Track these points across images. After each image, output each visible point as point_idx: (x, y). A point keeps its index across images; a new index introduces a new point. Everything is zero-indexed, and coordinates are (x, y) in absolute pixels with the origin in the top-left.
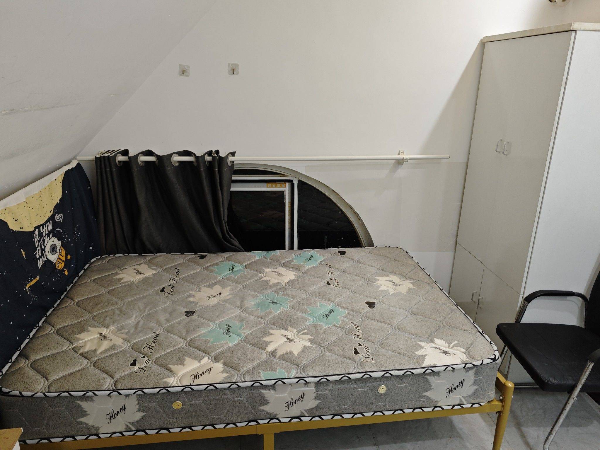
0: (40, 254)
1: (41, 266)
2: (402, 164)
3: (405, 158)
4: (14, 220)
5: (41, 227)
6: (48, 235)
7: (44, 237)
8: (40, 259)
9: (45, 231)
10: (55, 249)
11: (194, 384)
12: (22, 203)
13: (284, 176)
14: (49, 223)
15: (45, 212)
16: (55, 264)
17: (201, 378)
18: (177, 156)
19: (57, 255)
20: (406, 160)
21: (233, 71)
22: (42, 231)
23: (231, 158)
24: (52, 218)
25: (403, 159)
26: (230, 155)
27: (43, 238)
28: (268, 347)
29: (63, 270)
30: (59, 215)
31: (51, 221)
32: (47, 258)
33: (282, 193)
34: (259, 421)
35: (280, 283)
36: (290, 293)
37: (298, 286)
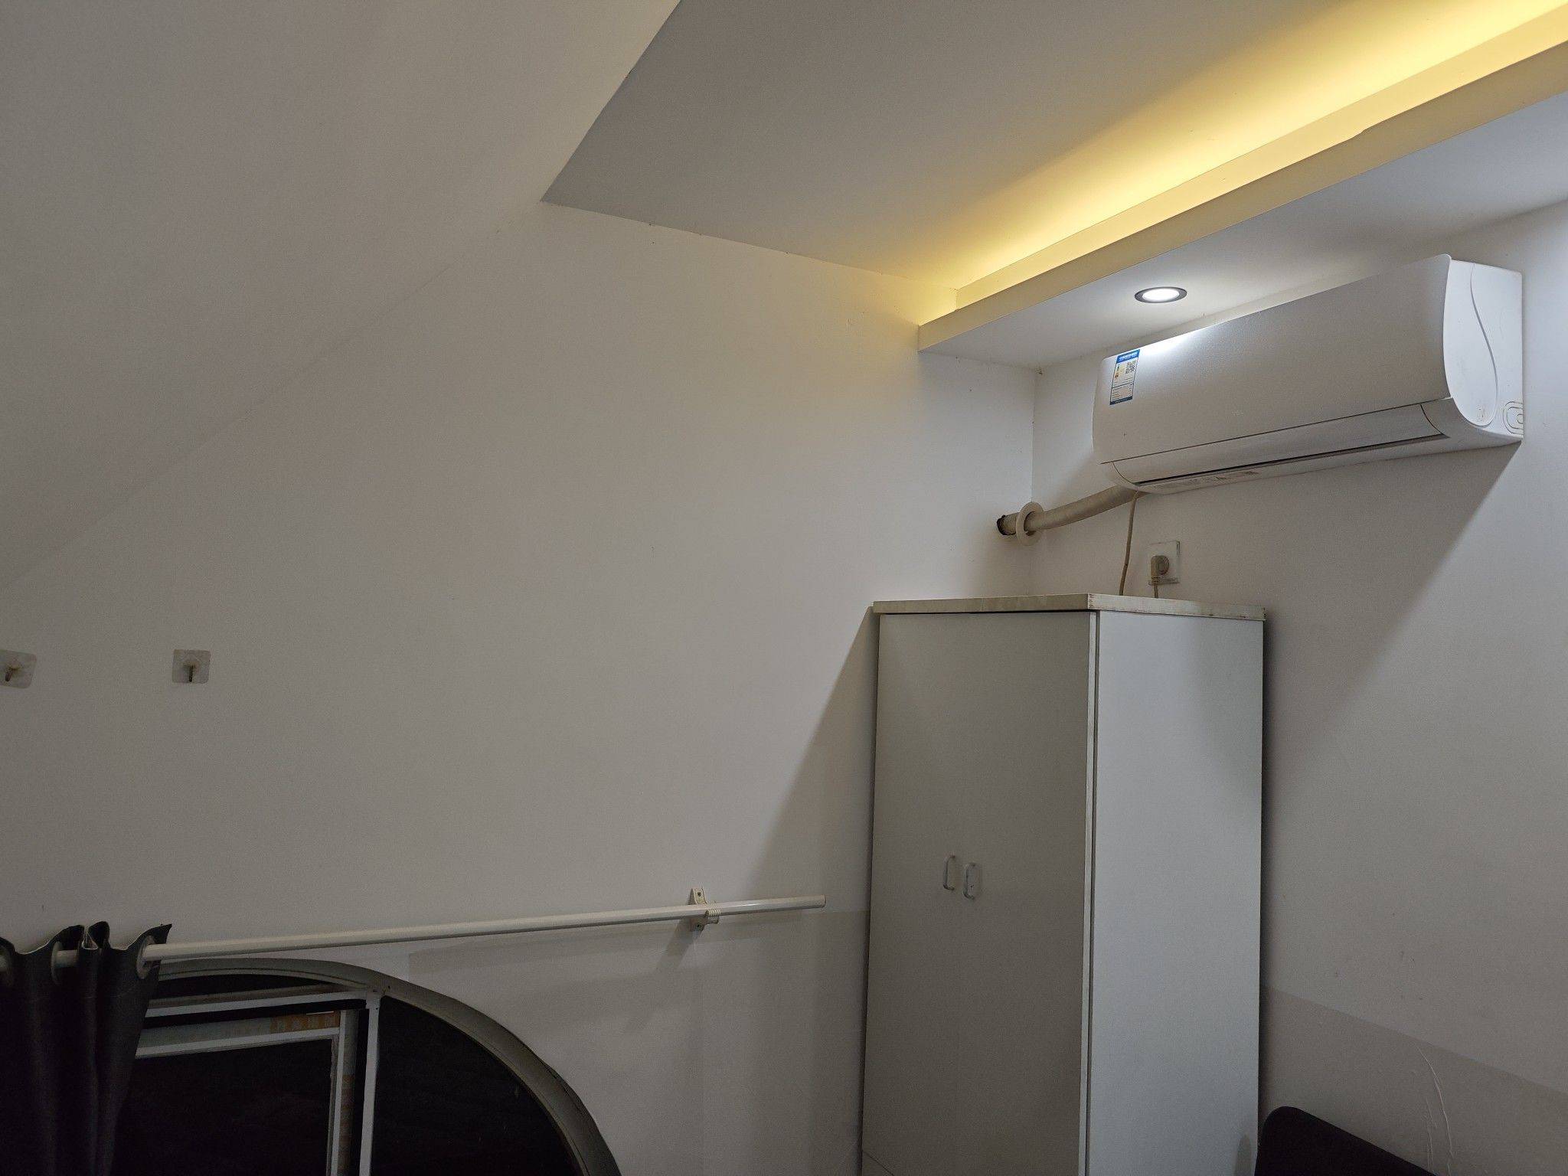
2: (700, 927)
3: (711, 913)
13: (333, 988)
20: (712, 919)
21: (190, 671)
23: (152, 951)
25: (706, 914)
26: (150, 938)
33: (324, 1048)
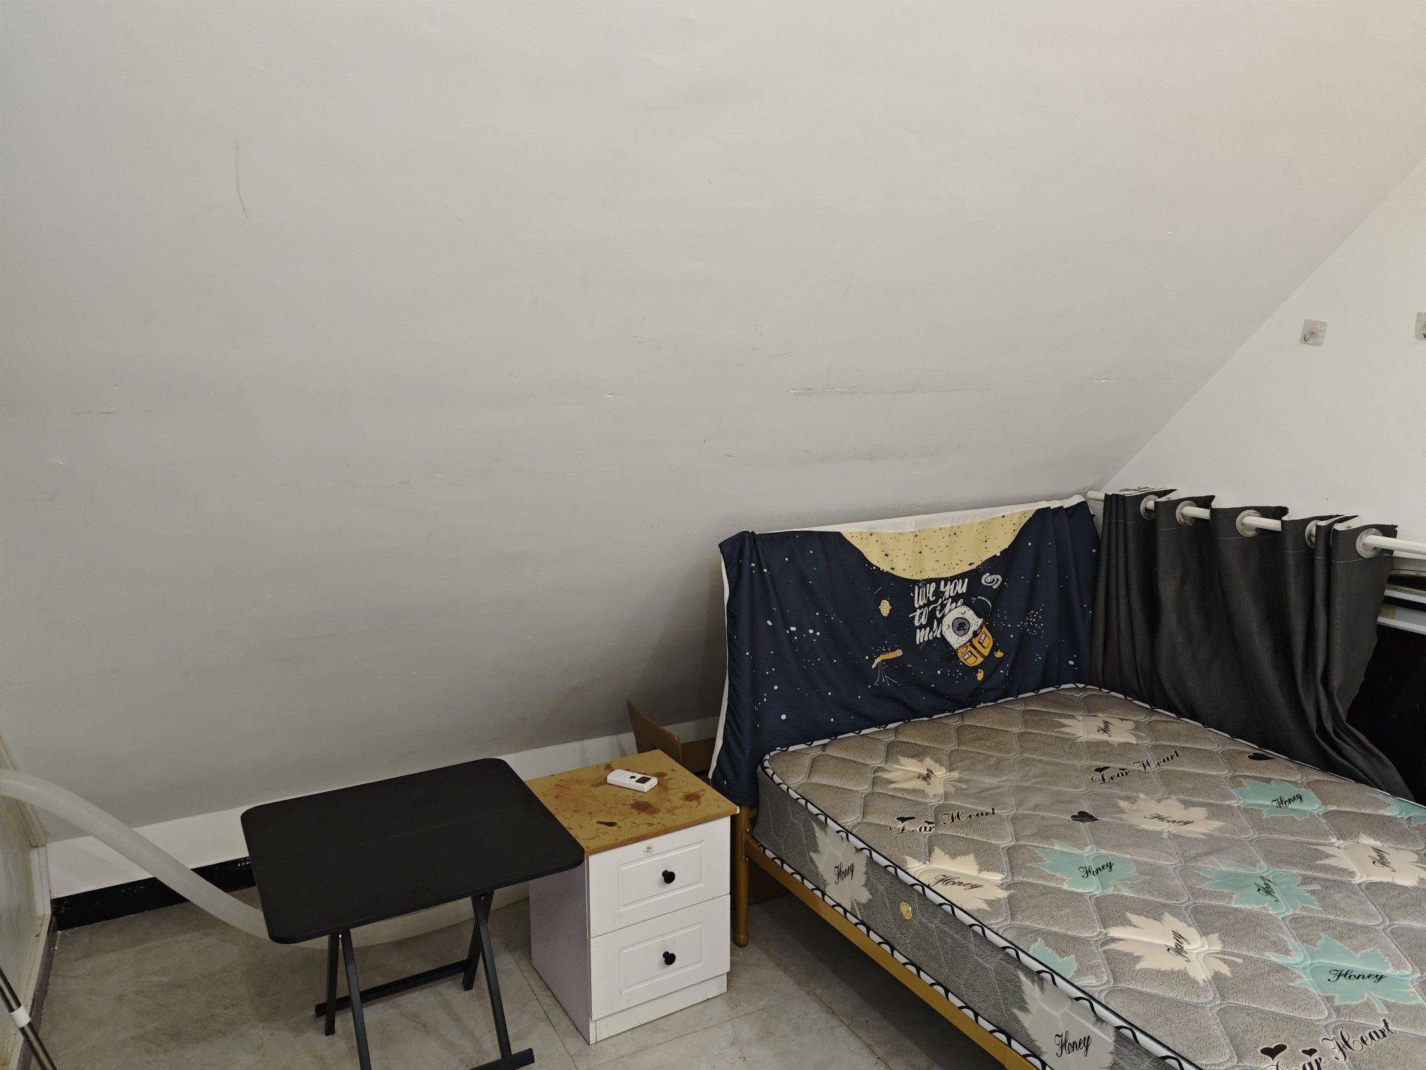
0: (924, 621)
1: (922, 641)
4: (884, 553)
5: (943, 583)
6: (955, 599)
7: (945, 600)
8: (923, 629)
9: (949, 590)
10: (966, 627)
11: (932, 888)
12: (907, 533)
14: (961, 581)
15: (958, 562)
16: (956, 651)
17: (949, 886)
18: (1257, 515)
19: (966, 638)
22: (942, 589)
24: (973, 576)
27: (942, 602)
28: (1114, 928)
29: (975, 669)
30: (993, 577)
31: (966, 580)
32: (941, 634)
34: (1013, 1042)
35: (1352, 874)
36: (1338, 896)
37: (1384, 900)
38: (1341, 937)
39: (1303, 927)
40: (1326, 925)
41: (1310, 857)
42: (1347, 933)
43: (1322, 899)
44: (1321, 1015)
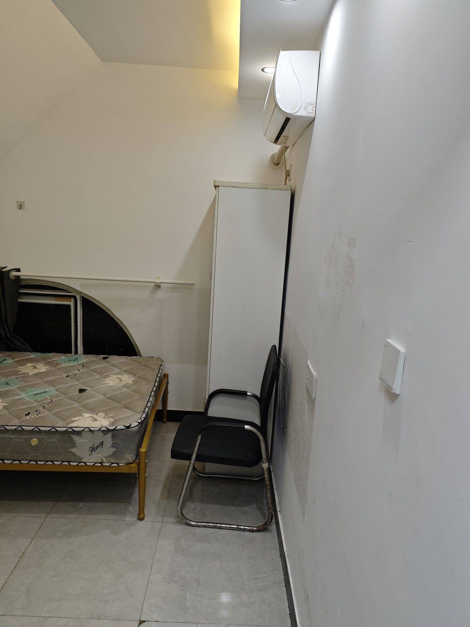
2: (159, 287)
13: (69, 292)
23: (14, 273)
33: (69, 306)
35: (29, 373)
36: (27, 379)
37: (39, 376)
38: (32, 387)
39: (22, 389)
40: (28, 386)
41: (16, 373)
42: (34, 386)
43: (24, 381)
44: (35, 404)
